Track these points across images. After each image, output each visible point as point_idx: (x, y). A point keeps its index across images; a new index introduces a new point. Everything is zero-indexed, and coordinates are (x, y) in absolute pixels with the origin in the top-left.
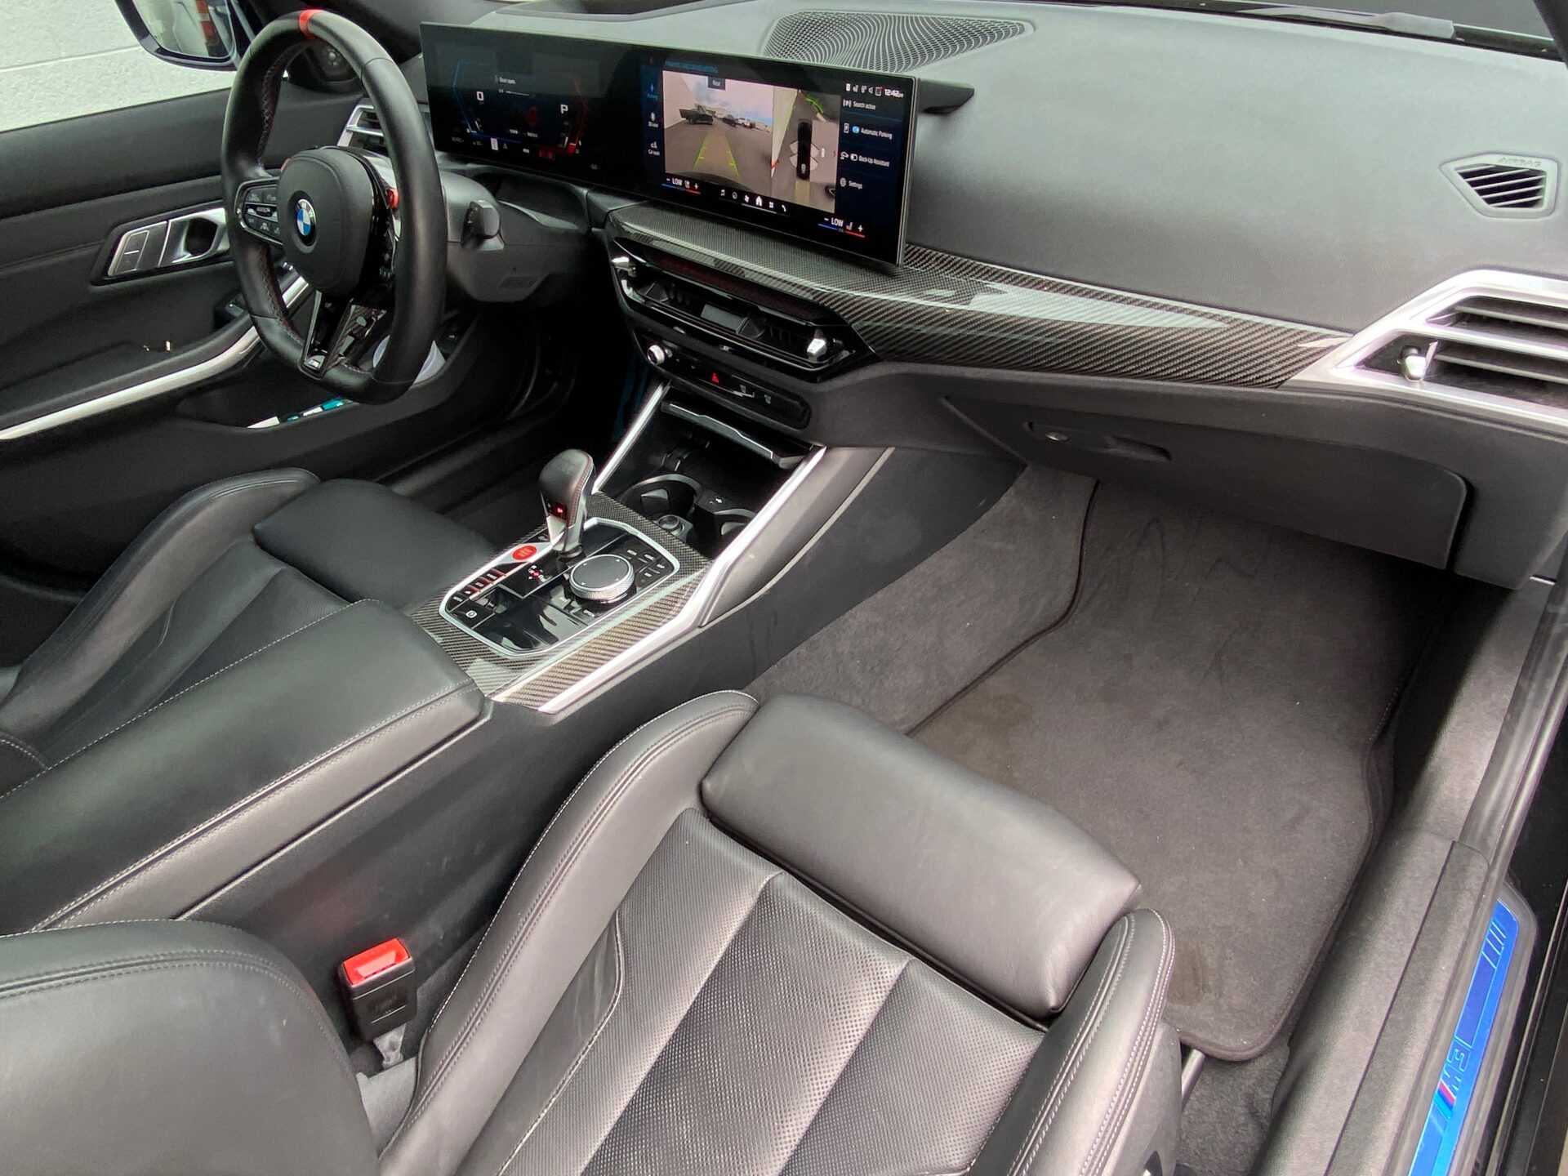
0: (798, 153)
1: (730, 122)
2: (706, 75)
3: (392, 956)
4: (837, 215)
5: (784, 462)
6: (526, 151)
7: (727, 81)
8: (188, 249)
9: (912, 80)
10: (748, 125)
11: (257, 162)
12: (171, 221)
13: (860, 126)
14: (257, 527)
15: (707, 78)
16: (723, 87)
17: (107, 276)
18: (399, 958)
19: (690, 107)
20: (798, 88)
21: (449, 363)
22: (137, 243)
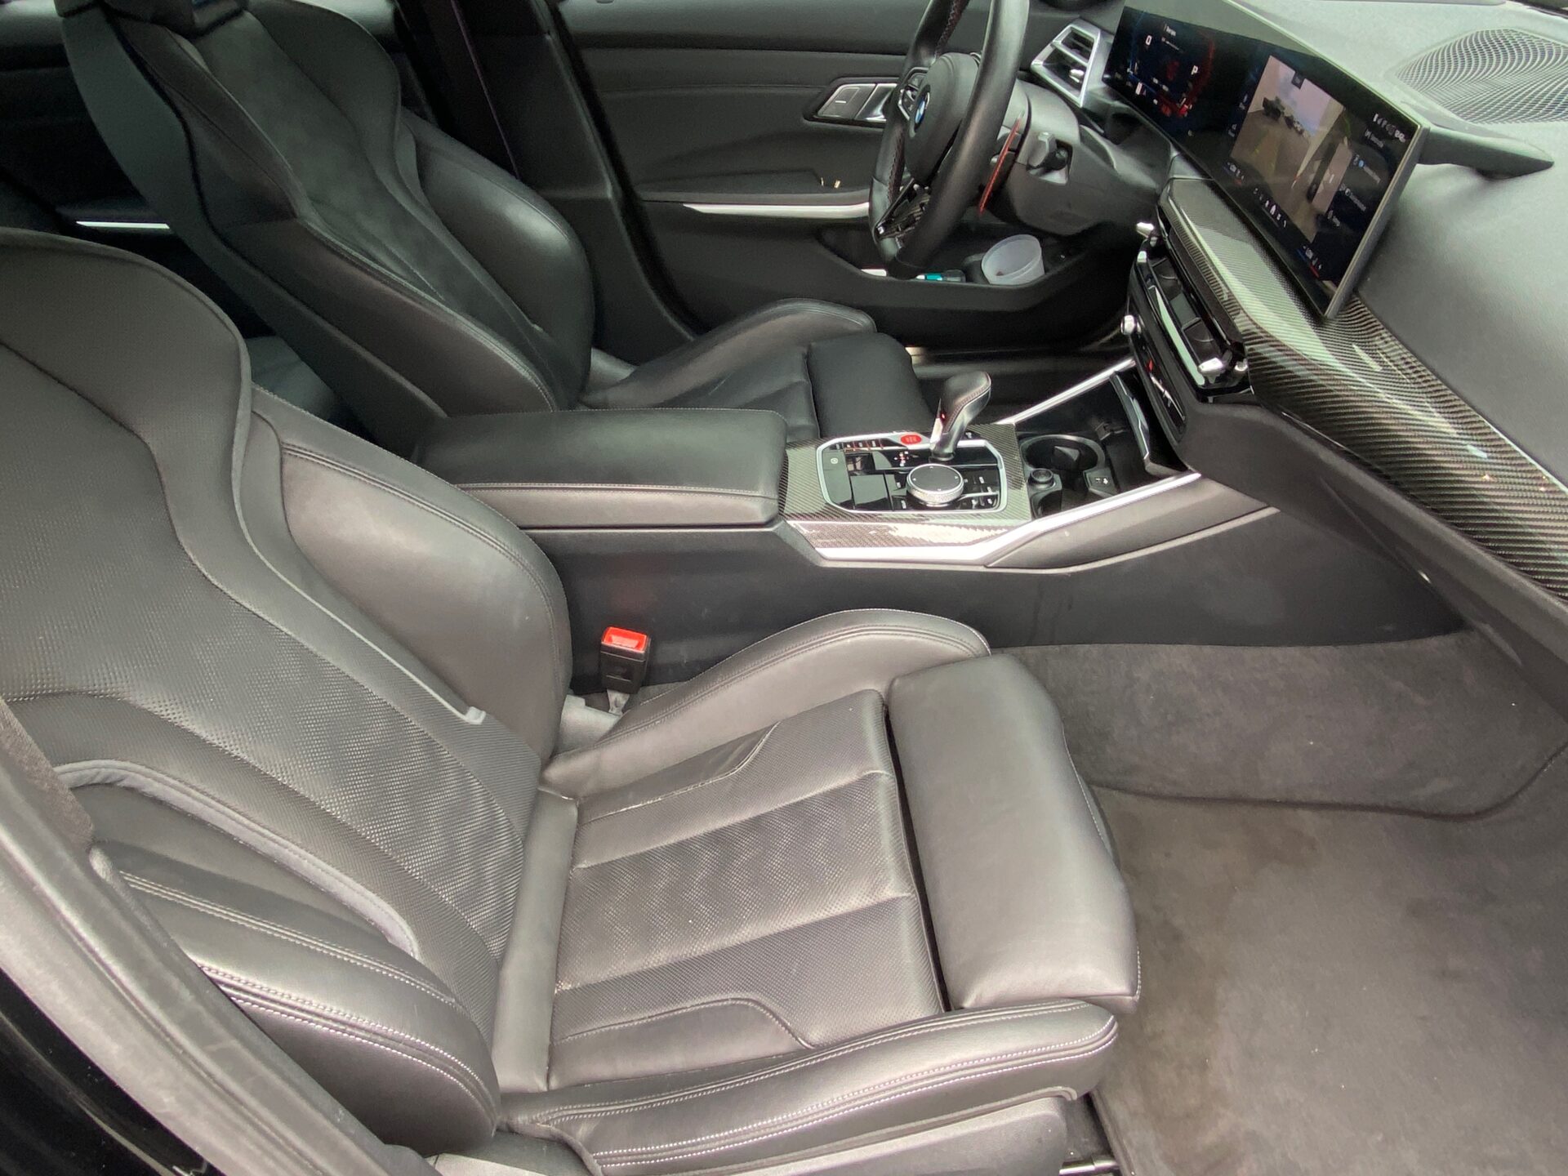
0: (1317, 173)
1: (1290, 122)
2: (1294, 69)
3: (635, 642)
4: (1312, 247)
5: (1151, 467)
6: (1155, 102)
7: (1306, 81)
8: (884, 111)
9: (1417, 126)
10: (1299, 130)
11: (934, 54)
12: (880, 85)
13: (1366, 163)
14: (813, 344)
15: (1294, 72)
16: (1299, 86)
17: (817, 115)
18: (638, 646)
19: (1271, 98)
20: (1345, 106)
21: (1046, 276)
22: (846, 96)
